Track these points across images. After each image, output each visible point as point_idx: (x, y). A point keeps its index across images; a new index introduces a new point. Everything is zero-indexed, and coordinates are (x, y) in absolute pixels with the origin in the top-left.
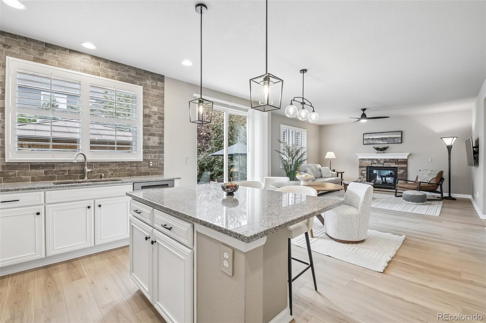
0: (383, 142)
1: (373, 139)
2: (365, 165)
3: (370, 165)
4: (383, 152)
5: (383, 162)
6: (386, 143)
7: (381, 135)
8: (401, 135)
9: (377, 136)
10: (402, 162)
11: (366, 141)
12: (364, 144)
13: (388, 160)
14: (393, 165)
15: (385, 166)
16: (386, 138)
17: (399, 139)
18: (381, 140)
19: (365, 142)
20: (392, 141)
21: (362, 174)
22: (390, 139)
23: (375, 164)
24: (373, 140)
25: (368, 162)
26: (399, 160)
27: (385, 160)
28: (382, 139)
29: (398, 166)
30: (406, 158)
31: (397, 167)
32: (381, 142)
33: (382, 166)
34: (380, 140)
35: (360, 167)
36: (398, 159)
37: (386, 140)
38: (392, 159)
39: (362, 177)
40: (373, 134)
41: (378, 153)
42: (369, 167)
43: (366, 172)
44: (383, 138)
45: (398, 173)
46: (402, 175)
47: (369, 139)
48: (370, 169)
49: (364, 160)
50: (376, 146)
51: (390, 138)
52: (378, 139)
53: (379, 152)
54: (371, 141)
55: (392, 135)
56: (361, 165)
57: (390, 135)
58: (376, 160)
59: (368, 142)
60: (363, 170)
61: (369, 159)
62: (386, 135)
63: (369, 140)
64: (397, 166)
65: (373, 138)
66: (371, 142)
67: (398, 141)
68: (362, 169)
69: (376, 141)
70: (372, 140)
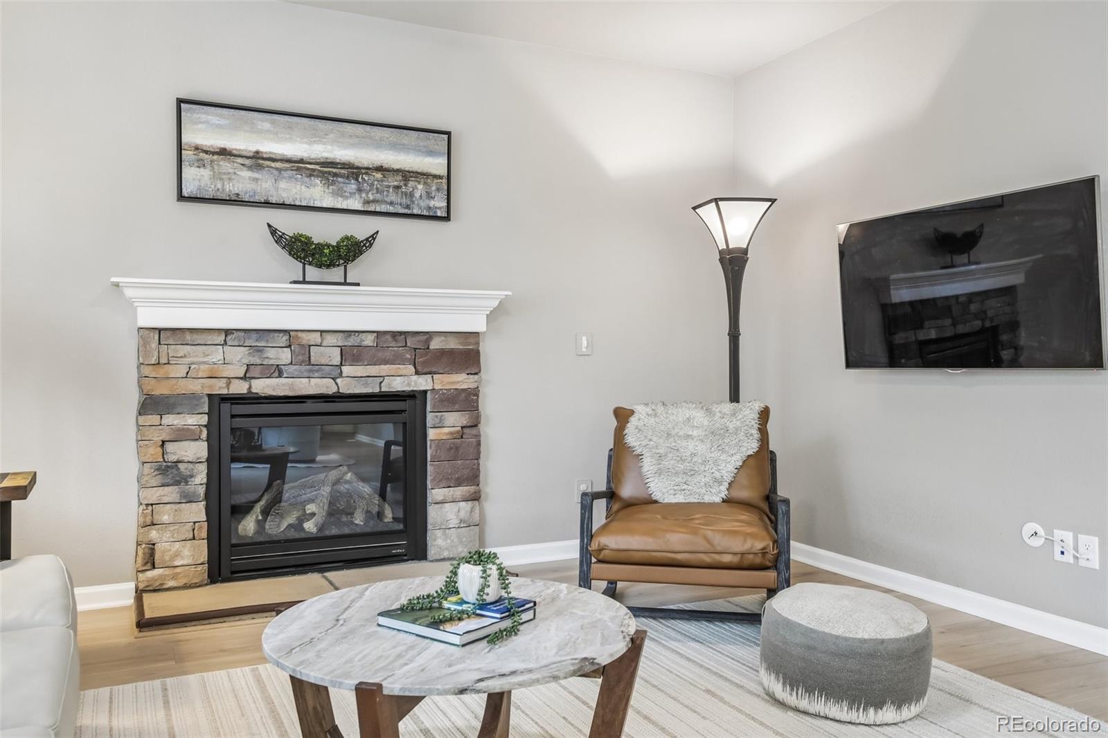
0: (339, 193)
1: (258, 160)
2: (195, 387)
3: (240, 388)
4: (336, 274)
5: (337, 361)
6: (356, 204)
7: (317, 137)
8: (443, 161)
9: (290, 140)
10: (451, 352)
11: (205, 173)
12: (181, 197)
13: (369, 340)
14: (402, 379)
15: (347, 386)
16: (354, 171)
17: (438, 190)
18: (322, 175)
19: (196, 179)
20: (392, 197)
21: (170, 472)
22: (379, 175)
23: (278, 371)
24: (259, 167)
25: (217, 355)
26: (435, 344)
27: (352, 341)
28: (330, 171)
29: (429, 387)
30: (477, 323)
31: (425, 392)
32: (318, 193)
33: (322, 385)
34: (311, 174)
35: (151, 405)
36: (429, 335)
37: (353, 186)
38: (395, 335)
39: (171, 493)
40: (264, 122)
41: (304, 282)
42: (225, 399)
43: (199, 450)
44: (332, 164)
45: (432, 434)
46: (457, 448)
47: (223, 152)
48: (239, 422)
49: (188, 337)
50: (291, 223)
51: (380, 169)
52: (299, 166)
53: (313, 273)
54: (246, 174)
55: (395, 147)
56: (161, 390)
57: (379, 145)
58: (283, 340)
59: (217, 176)
60: (183, 435)
61: (227, 332)
62: (353, 146)
63: (225, 165)
64: (422, 383)
65: (257, 156)
66: (243, 181)
67: (432, 203)
68: (169, 419)
69: (283, 184)
70: (250, 168)
